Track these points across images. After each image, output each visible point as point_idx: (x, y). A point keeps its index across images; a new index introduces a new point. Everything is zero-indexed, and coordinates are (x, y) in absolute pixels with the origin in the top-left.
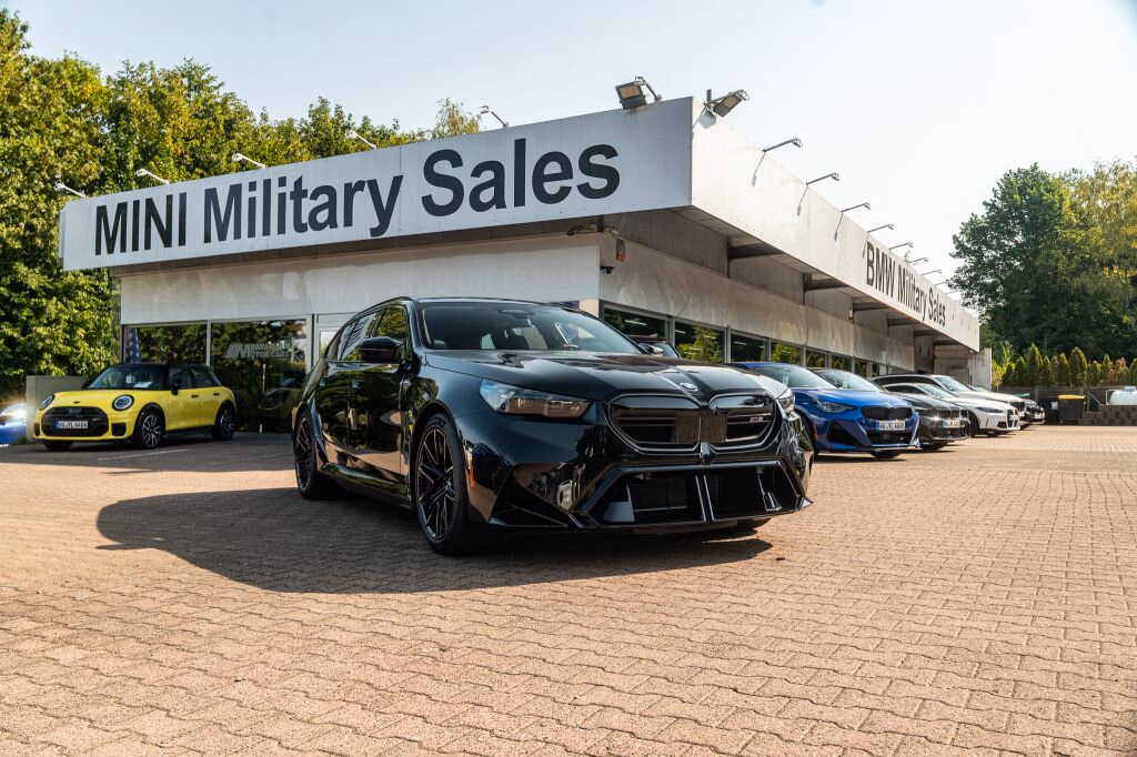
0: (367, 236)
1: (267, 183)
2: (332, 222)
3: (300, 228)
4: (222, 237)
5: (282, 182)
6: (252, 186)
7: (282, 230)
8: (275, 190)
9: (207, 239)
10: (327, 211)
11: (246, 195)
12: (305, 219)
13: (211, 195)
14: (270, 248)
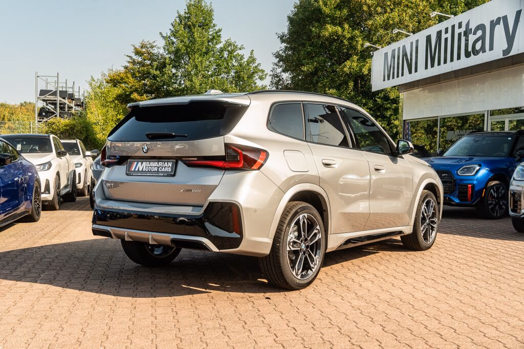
0: (501, 56)
1: (453, 27)
2: (483, 49)
3: (468, 55)
4: (432, 66)
5: (460, 26)
6: (446, 32)
7: (459, 58)
8: (457, 31)
9: (426, 68)
10: (481, 41)
11: (444, 36)
12: (470, 49)
13: (429, 39)
14: (454, 70)
